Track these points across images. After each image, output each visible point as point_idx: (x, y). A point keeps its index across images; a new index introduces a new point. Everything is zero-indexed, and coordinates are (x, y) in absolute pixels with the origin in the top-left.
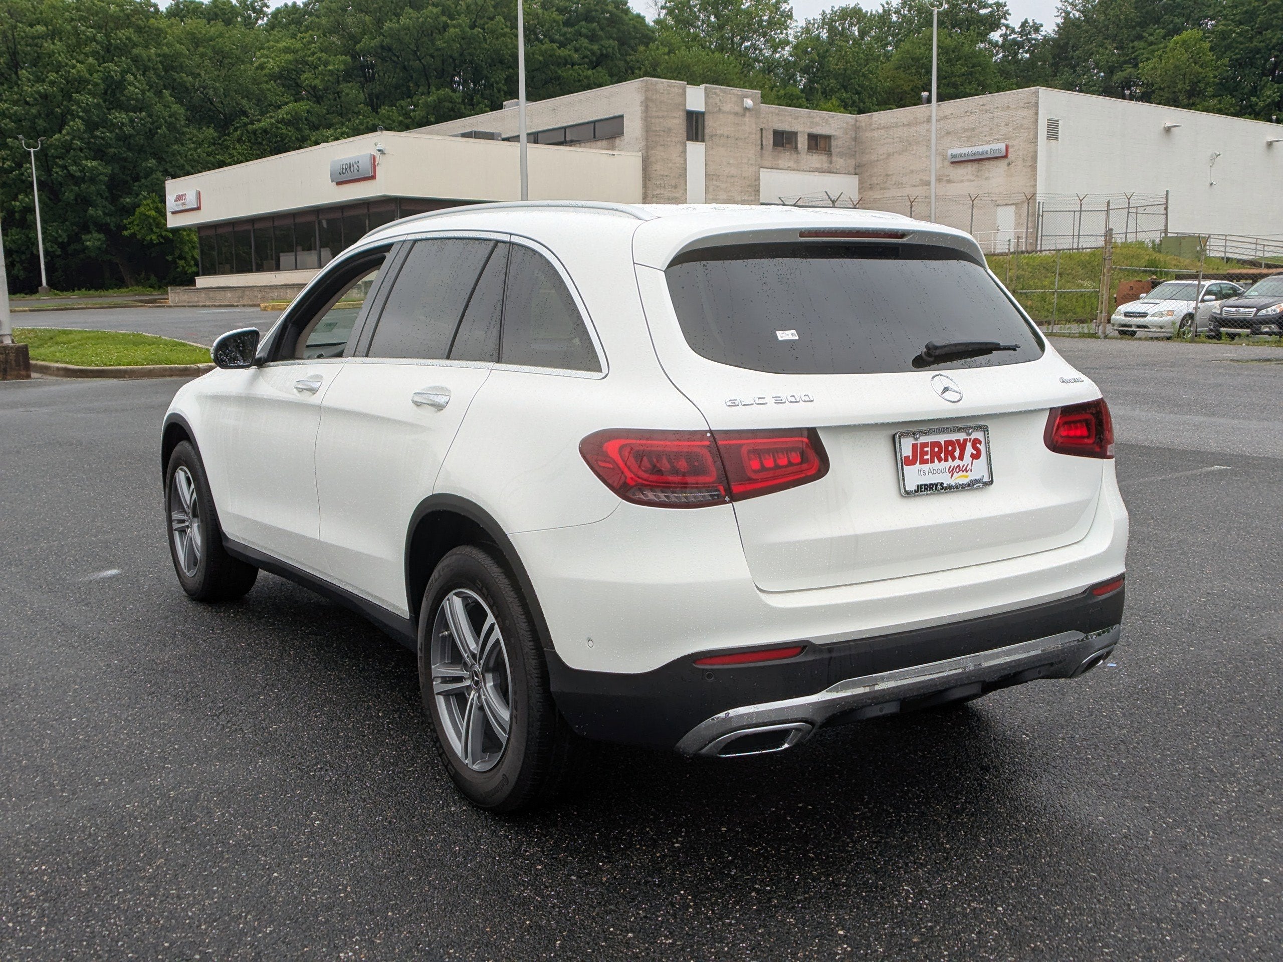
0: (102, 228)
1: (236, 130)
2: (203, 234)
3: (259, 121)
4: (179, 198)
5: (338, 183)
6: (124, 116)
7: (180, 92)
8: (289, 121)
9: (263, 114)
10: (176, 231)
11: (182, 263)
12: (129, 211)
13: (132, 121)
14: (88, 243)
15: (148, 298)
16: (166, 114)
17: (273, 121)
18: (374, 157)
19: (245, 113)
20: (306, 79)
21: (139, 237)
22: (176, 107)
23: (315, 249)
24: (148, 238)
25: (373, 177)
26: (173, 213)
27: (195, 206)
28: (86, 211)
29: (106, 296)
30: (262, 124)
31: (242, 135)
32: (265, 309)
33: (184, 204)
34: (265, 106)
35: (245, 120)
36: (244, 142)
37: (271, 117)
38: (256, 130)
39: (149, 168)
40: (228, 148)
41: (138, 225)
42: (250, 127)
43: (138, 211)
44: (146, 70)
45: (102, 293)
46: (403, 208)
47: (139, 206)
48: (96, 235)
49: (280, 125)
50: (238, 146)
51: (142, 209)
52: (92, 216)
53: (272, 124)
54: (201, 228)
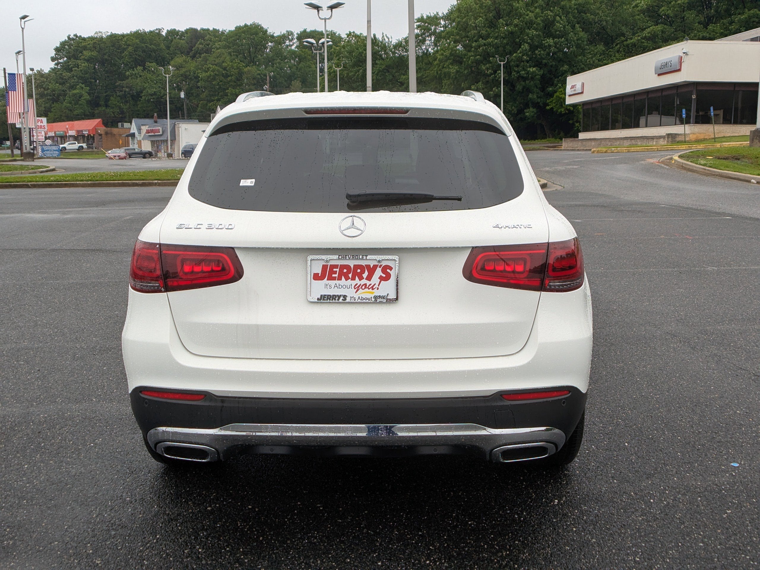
0: (536, 105)
1: (616, 45)
2: (585, 107)
3: (631, 39)
4: (573, 87)
5: (659, 75)
6: (552, 41)
7: (586, 26)
8: (650, 37)
9: (634, 34)
10: (574, 106)
11: (577, 124)
12: (551, 95)
13: (556, 43)
14: (527, 114)
15: (552, 145)
16: (575, 38)
17: (639, 38)
18: (681, 57)
19: (623, 35)
20: (663, 10)
21: (555, 110)
22: (582, 34)
23: (645, 116)
24: (559, 111)
25: (679, 70)
26: (570, 96)
27: (581, 92)
28: (528, 96)
29: (533, 144)
30: (632, 41)
31: (620, 48)
32: (594, 152)
33: (575, 90)
34: (635, 29)
35: (623, 38)
36: (621, 52)
37: (639, 36)
38: (629, 44)
39: (564, 70)
40: (611, 56)
41: (555, 103)
42: (625, 43)
43: (555, 95)
44: (568, 13)
45: (532, 142)
46: (698, 89)
47: (556, 92)
48: (531, 109)
49: (643, 41)
50: (617, 55)
51: (558, 94)
52: (531, 99)
53: (638, 40)
54: (584, 104)
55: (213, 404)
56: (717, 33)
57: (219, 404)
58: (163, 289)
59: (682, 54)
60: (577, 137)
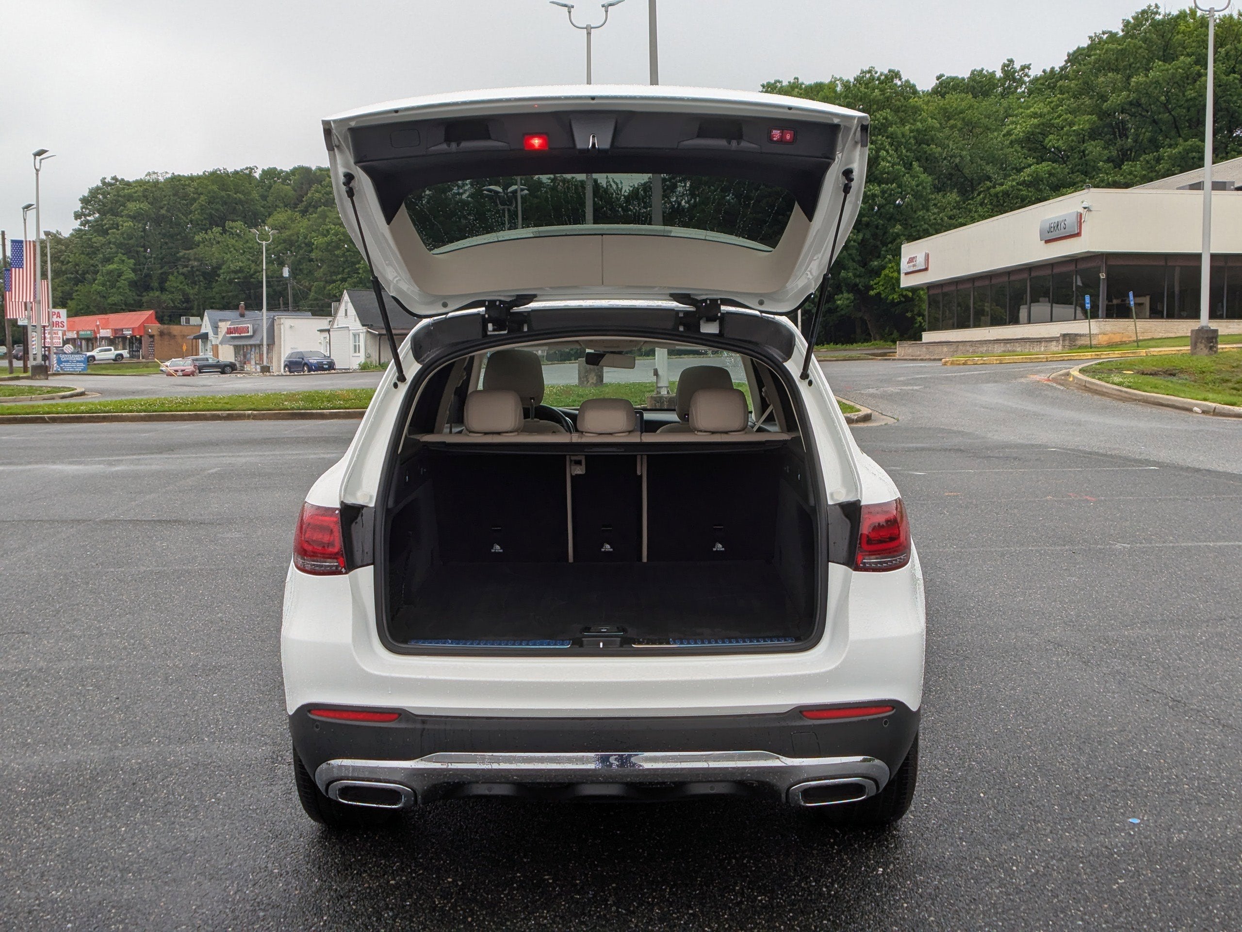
0: (853, 288)
1: (979, 195)
2: (932, 292)
3: (1002, 184)
4: (911, 260)
5: (1047, 242)
6: (877, 188)
7: (929, 163)
8: (1031, 182)
9: (1006, 176)
10: (914, 290)
11: (920, 319)
12: (877, 273)
13: (883, 192)
14: (839, 302)
15: (880, 351)
16: (914, 183)
17: (1014, 183)
18: (1081, 215)
19: (989, 178)
20: (1050, 141)
21: (883, 296)
22: (923, 176)
23: (1026, 304)
24: (890, 297)
25: (1078, 234)
26: (907, 274)
27: (924, 267)
28: (840, 274)
29: (849, 350)
30: (1002, 188)
31: (984, 198)
32: (945, 364)
33: (914, 266)
34: (1008, 169)
35: (988, 183)
36: (986, 204)
37: (1014, 180)
38: (998, 193)
39: (896, 233)
40: (970, 211)
41: (883, 285)
42: (992, 191)
43: (884, 273)
44: (900, 144)
45: (848, 347)
46: (1109, 263)
47: (884, 268)
48: (846, 295)
49: (1021, 187)
50: (980, 209)
51: (886, 271)
52: (845, 279)
53: (1012, 186)
54: (930, 286)
55: (409, 726)
56: (1136, 176)
57: (419, 726)
58: (343, 570)
59: (1081, 210)
60: (920, 339)
